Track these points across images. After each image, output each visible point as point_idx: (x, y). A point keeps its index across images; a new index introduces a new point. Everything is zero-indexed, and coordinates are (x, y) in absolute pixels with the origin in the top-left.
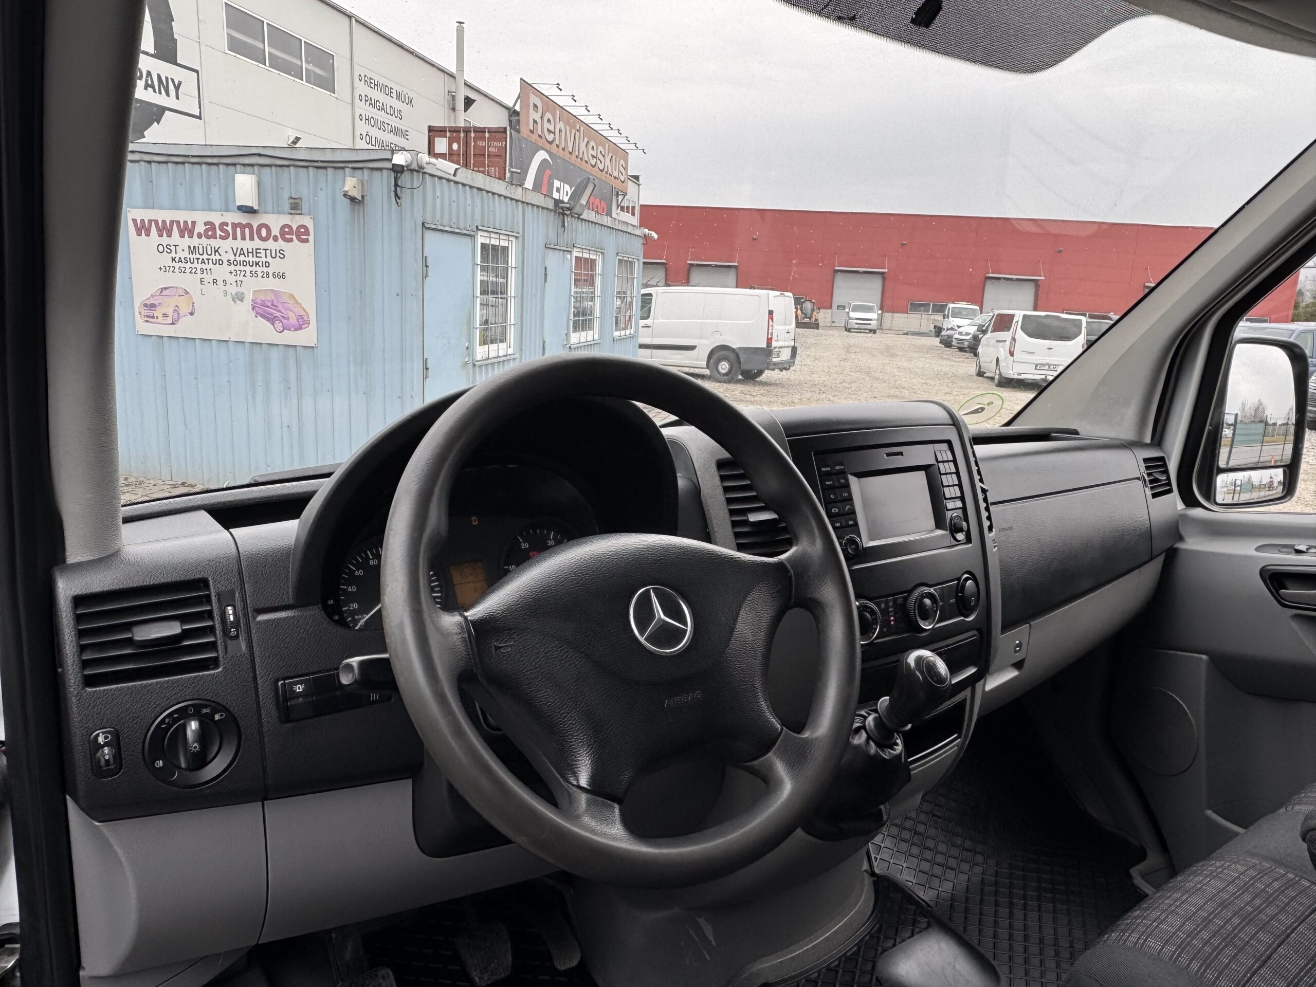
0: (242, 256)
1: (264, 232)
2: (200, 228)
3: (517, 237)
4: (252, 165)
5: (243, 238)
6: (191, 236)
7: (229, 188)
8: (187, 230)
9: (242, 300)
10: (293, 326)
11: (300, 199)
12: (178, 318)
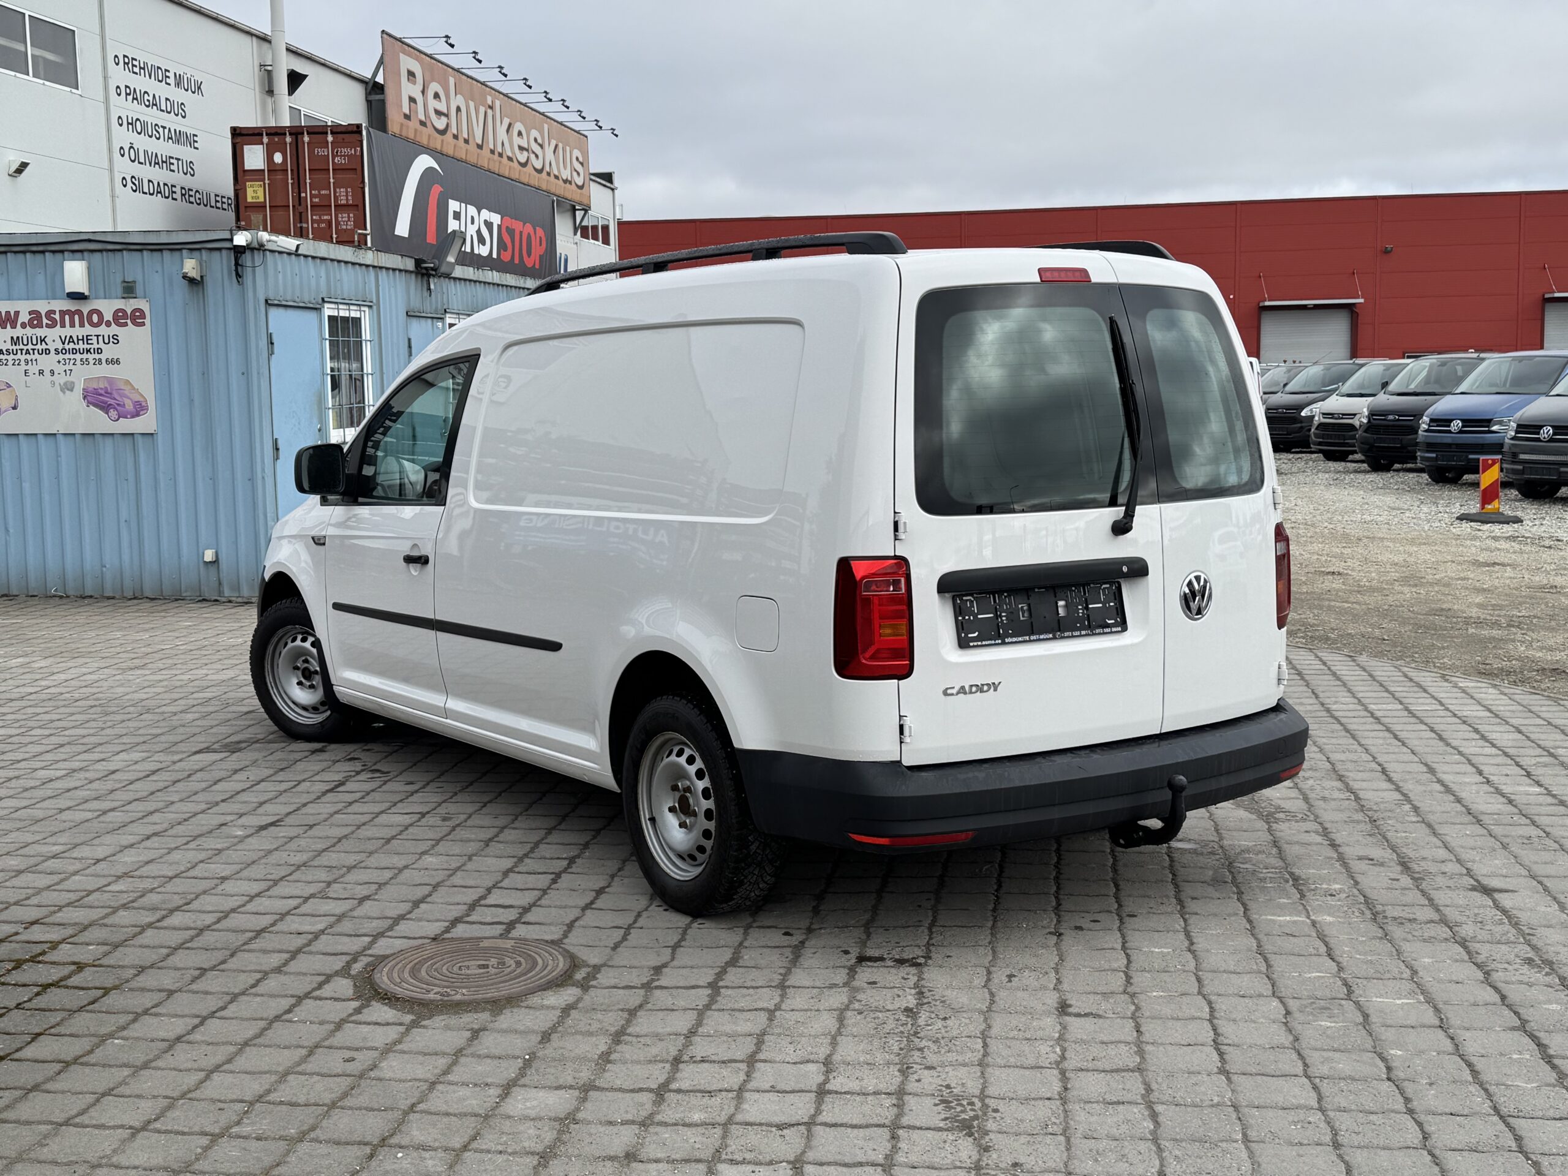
0: (72, 344)
1: (95, 318)
2: (24, 317)
3: (370, 307)
4: (81, 251)
5: (72, 325)
6: (14, 327)
7: (58, 275)
8: (9, 320)
9: (72, 390)
10: (128, 413)
11: (134, 282)
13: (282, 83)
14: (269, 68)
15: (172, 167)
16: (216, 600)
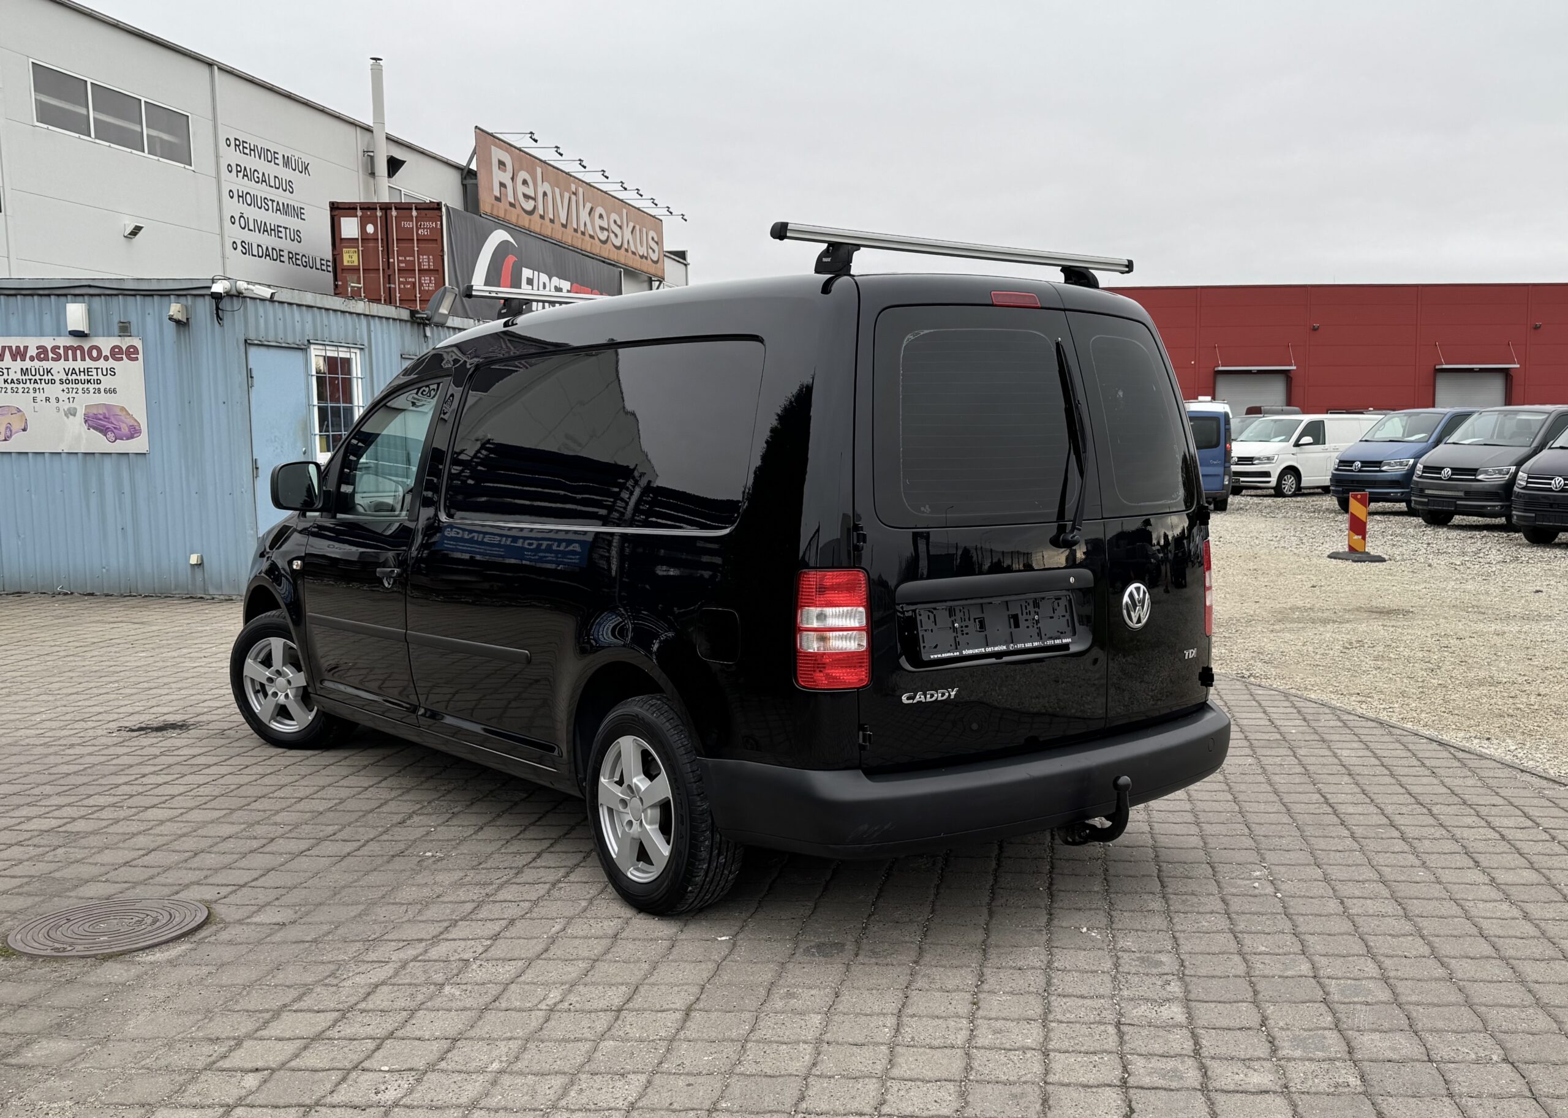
0: (74, 375)
1: (95, 353)
2: (32, 352)
3: (361, 349)
4: (82, 295)
5: (75, 359)
6: (23, 359)
7: (61, 315)
8: (19, 354)
9: (74, 415)
10: (125, 436)
11: (129, 323)
12: (11, 435)
13: (382, 167)
14: (372, 154)
15: (280, 234)
16: (202, 598)
